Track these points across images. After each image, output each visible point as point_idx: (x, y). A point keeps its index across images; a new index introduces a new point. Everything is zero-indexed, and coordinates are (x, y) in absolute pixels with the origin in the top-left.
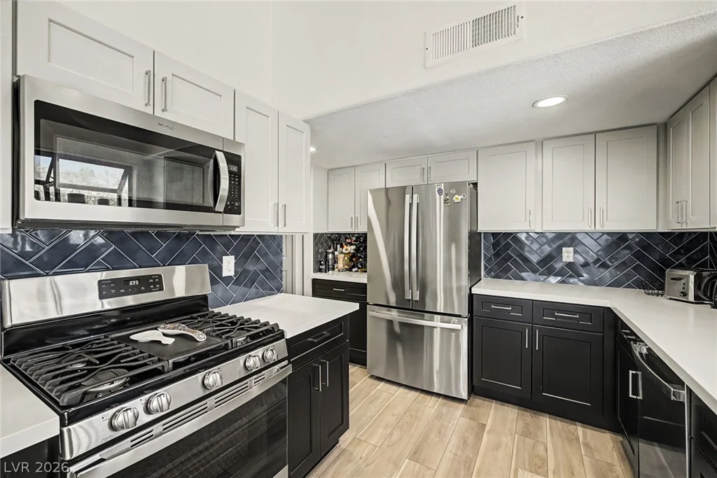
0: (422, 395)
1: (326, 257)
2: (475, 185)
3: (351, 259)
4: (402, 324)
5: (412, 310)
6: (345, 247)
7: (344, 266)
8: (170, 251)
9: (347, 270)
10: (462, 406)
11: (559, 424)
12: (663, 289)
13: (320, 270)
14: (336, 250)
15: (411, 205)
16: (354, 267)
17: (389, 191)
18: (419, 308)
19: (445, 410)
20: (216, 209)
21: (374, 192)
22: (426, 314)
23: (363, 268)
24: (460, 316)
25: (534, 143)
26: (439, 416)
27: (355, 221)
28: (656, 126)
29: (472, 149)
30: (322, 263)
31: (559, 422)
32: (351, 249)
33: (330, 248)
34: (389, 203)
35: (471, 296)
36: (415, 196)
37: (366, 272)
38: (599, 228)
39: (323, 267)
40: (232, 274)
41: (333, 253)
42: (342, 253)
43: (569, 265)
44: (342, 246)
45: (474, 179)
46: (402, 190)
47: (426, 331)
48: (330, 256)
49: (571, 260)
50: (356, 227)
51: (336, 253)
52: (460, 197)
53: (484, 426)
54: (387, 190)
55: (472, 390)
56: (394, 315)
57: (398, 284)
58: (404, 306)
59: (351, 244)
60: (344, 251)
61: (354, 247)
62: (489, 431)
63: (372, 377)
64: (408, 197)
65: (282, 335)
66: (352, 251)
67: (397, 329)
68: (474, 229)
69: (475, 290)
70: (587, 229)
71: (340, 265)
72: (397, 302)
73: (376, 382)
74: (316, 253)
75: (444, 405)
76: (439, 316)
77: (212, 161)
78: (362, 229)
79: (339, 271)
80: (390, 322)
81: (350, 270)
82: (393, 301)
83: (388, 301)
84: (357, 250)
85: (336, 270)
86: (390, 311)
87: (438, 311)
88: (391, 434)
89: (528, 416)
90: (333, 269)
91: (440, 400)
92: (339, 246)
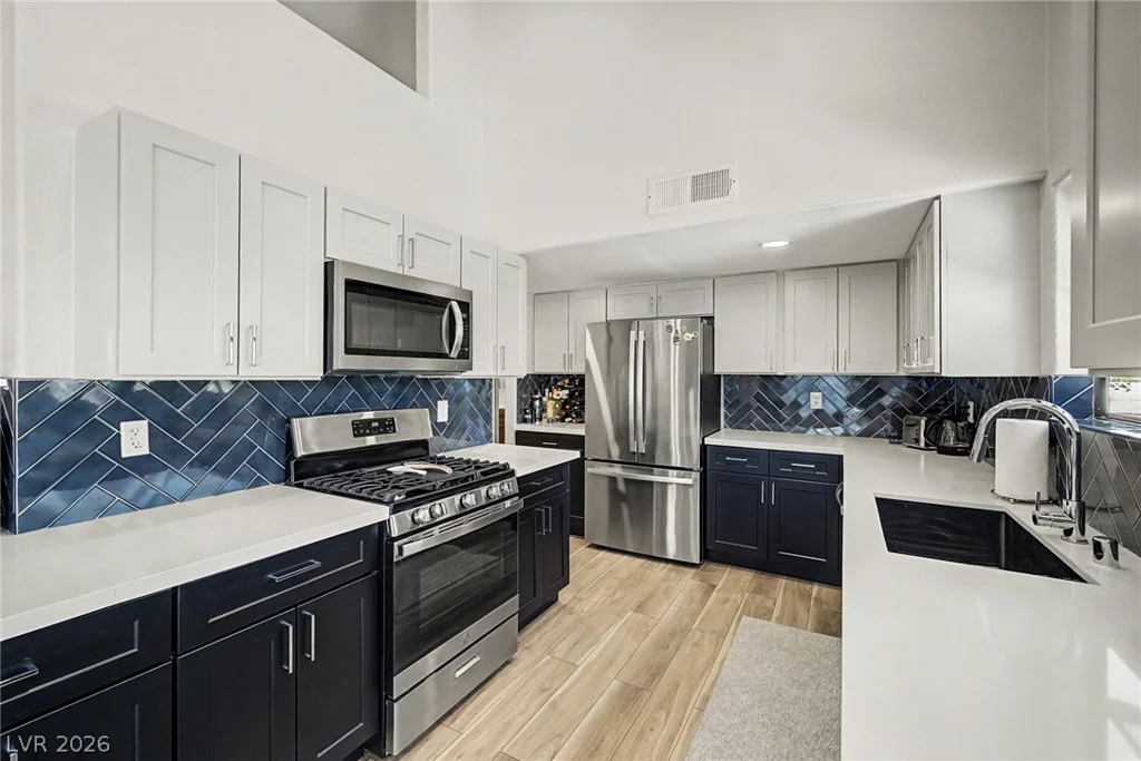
0: (649, 562)
1: (532, 405)
2: (710, 319)
3: (563, 408)
4: (628, 481)
5: (637, 464)
6: (556, 392)
7: (554, 414)
8: (395, 395)
9: (557, 420)
10: (694, 571)
11: (795, 584)
12: (900, 438)
13: (525, 421)
14: (544, 395)
15: (636, 342)
16: (567, 416)
17: (611, 325)
18: (647, 462)
19: (673, 575)
20: (452, 355)
21: (592, 326)
22: (655, 469)
23: (580, 417)
24: (691, 470)
25: (774, 274)
26: (666, 579)
27: (568, 359)
28: (895, 264)
29: (707, 278)
30: (528, 410)
31: (796, 583)
32: (564, 394)
33: (536, 393)
34: (610, 340)
35: (704, 448)
36: (641, 333)
37: (583, 422)
38: (841, 371)
39: (529, 417)
40: (446, 419)
41: (541, 399)
42: (552, 399)
43: (817, 412)
44: (551, 391)
45: (709, 312)
46: (627, 324)
47: (656, 490)
48: (537, 403)
49: (819, 406)
50: (570, 366)
51: (544, 399)
52: (691, 336)
53: (714, 586)
54: (608, 323)
55: (706, 555)
56: (617, 471)
57: (622, 435)
58: (628, 460)
59: (563, 388)
60: (555, 397)
61: (567, 392)
62: (718, 591)
63: (593, 546)
64: (633, 333)
65: (512, 473)
66: (565, 397)
67: (622, 487)
68: (709, 370)
69: (708, 441)
70: (830, 371)
71: (550, 413)
72: (621, 456)
73: (596, 551)
74: (520, 399)
75: (673, 570)
76: (675, 472)
77: (447, 310)
78: (577, 369)
79: (548, 422)
80: (613, 479)
81: (562, 420)
82: (615, 454)
83: (610, 455)
84: (571, 395)
85: (544, 421)
86: (612, 466)
87: (674, 465)
88: (614, 593)
89: (763, 578)
90: (541, 419)
91: (670, 566)
92: (547, 390)
